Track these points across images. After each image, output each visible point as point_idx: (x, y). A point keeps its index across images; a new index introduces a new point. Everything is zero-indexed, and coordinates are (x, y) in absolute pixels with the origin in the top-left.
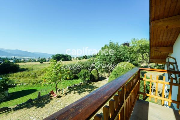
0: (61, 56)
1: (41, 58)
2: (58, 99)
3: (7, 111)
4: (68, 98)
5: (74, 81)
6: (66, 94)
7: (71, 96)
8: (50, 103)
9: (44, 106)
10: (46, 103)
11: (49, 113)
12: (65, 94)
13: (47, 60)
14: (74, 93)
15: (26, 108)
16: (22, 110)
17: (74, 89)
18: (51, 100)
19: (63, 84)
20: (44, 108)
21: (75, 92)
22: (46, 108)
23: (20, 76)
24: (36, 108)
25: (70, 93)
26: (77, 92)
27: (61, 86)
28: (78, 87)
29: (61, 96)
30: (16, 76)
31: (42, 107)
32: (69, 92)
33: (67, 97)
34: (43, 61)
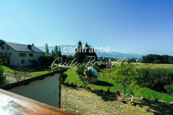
0: (155, 57)
1: (131, 59)
2: (122, 103)
3: (89, 90)
4: (134, 111)
5: (161, 94)
6: (135, 104)
7: (139, 111)
8: (113, 102)
9: (107, 101)
10: (110, 100)
11: (106, 110)
12: (133, 104)
13: (137, 61)
14: (148, 111)
15: (97, 94)
16: (95, 94)
17: (152, 105)
18: (115, 100)
19: (142, 91)
20: (106, 102)
21: (151, 110)
22: (107, 104)
23: (109, 71)
24: (101, 98)
25: (141, 107)
26: (154, 112)
27: (138, 92)
28: (162, 106)
29: (127, 103)
30: (107, 71)
31: (105, 101)
32: (141, 105)
33: (133, 108)
34: (133, 61)
